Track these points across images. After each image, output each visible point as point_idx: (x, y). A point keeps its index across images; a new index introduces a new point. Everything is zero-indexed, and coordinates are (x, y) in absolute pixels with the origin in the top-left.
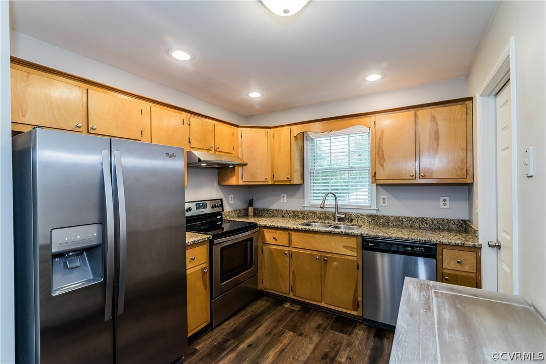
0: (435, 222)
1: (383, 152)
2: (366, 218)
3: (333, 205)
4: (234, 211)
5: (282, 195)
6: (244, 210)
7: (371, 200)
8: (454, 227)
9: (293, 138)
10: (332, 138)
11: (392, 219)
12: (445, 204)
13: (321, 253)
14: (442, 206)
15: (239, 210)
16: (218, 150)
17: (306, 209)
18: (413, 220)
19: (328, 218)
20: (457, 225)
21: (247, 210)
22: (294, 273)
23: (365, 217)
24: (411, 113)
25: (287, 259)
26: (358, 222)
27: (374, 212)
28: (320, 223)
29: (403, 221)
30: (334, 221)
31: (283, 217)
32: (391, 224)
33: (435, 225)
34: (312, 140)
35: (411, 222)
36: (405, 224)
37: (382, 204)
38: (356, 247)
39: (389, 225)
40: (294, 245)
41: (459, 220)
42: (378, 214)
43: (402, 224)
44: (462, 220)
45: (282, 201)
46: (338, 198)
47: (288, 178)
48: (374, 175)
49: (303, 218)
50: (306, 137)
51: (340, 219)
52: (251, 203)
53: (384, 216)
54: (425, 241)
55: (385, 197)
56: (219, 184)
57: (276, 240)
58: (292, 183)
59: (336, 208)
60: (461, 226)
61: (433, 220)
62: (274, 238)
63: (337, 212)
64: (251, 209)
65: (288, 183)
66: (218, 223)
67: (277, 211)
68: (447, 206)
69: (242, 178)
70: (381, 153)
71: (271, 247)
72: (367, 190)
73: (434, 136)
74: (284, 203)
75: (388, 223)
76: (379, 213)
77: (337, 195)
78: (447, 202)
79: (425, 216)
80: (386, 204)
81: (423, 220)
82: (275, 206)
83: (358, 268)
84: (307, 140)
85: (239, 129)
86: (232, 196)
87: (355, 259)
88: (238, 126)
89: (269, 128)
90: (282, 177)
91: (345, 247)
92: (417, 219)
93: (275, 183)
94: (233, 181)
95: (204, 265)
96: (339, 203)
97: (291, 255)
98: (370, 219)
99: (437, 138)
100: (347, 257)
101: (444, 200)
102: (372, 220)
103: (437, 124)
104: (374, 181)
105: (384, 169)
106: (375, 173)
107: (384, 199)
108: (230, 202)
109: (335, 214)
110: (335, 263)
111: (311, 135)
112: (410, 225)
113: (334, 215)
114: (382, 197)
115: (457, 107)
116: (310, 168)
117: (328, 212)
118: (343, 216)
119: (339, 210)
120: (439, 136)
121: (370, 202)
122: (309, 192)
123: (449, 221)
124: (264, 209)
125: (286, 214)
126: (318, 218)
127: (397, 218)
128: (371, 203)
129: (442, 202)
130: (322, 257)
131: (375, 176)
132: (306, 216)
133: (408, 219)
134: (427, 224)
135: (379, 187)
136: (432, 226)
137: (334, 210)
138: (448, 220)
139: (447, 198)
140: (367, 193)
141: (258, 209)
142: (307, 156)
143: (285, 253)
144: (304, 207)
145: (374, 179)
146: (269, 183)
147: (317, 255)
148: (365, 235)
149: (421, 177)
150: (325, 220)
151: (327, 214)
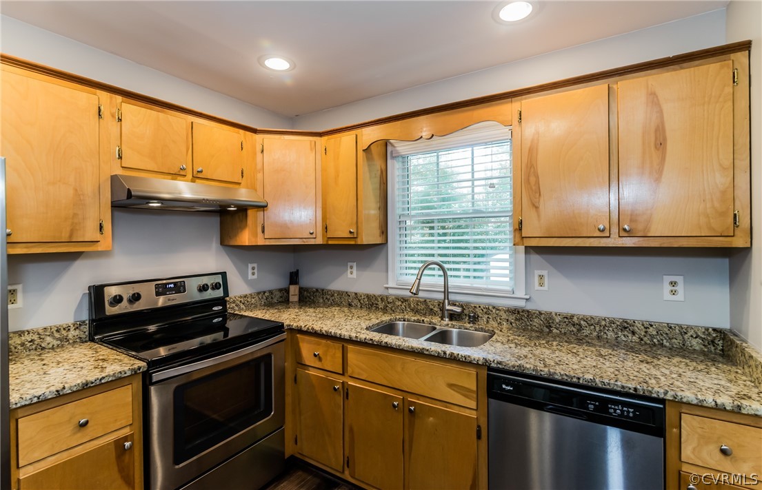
0: (652, 331)
1: (537, 177)
2: (504, 316)
3: (440, 286)
4: (259, 293)
5: (349, 264)
6: (280, 290)
7: (515, 278)
8: (696, 344)
9: (361, 153)
10: (440, 154)
11: (558, 319)
12: (674, 293)
13: (405, 394)
14: (667, 296)
15: (271, 292)
16: (200, 175)
17: (391, 292)
18: (603, 323)
19: (432, 312)
20: (703, 339)
21: (287, 291)
22: (351, 430)
23: (502, 313)
24: (601, 87)
25: (340, 399)
26: (488, 322)
27: (521, 304)
29: (580, 325)
30: (442, 318)
31: (350, 305)
32: (555, 331)
33: (652, 337)
34: (404, 159)
35: (598, 329)
36: (586, 332)
37: (537, 287)
38: (475, 389)
39: (551, 331)
40: (353, 372)
41: (707, 329)
42: (528, 308)
43: (579, 330)
44: (714, 330)
45: (349, 276)
46: (449, 273)
47: (351, 232)
48: (519, 227)
49: (385, 310)
50: (392, 152)
51: (453, 316)
52: (294, 278)
53: (540, 313)
54: (635, 389)
55: (544, 273)
56: (222, 243)
57: (320, 359)
58: (359, 242)
59: (446, 292)
60: (713, 342)
61: (648, 326)
62: (315, 355)
63: (446, 301)
64: (294, 290)
65: (353, 243)
66: (215, 321)
67: (340, 293)
68: (680, 296)
69: (263, 232)
70: (532, 179)
71: (312, 372)
72: (507, 256)
73: (653, 139)
74: (354, 279)
75: (549, 327)
76: (530, 307)
77: (446, 266)
78: (680, 288)
79: (630, 316)
80: (545, 288)
81: (626, 326)
82: (337, 285)
83: (479, 437)
84: (393, 158)
85: (258, 137)
86: (255, 265)
87: (473, 415)
88: (255, 131)
89: (320, 135)
90: (341, 230)
91: (451, 386)
92: (612, 322)
93: (330, 242)
94: (246, 238)
95: (126, 432)
96: (452, 282)
97: (346, 391)
98: (512, 318)
99: (661, 144)
100: (455, 410)
101: (673, 284)
102: (516, 319)
103: (661, 112)
104: (518, 239)
105: (539, 216)
106: (521, 223)
107: (541, 277)
108: (250, 276)
109: (443, 303)
110: (431, 420)
111: (402, 148)
112: (595, 334)
113: (441, 306)
114: (537, 273)
115: (711, 68)
116: (399, 212)
117: (432, 300)
118: (458, 310)
119: (452, 297)
120: (665, 139)
121: (513, 282)
122: (398, 258)
123: (683, 330)
124: (317, 290)
125: (356, 302)
126: (412, 310)
127: (568, 319)
128: (515, 284)
129: (667, 288)
130: (406, 404)
131: (520, 229)
132: (390, 306)
133: (591, 321)
134: (634, 333)
135: (531, 253)
136: (645, 339)
137: (441, 296)
138: (681, 327)
139: (679, 279)
140: (507, 264)
141: (307, 290)
142: (393, 190)
143: (335, 389)
144: (387, 288)
145: (518, 235)
146: (319, 241)
147: (396, 399)
148: (493, 365)
149: (623, 234)
150: (425, 315)
151: (429, 304)
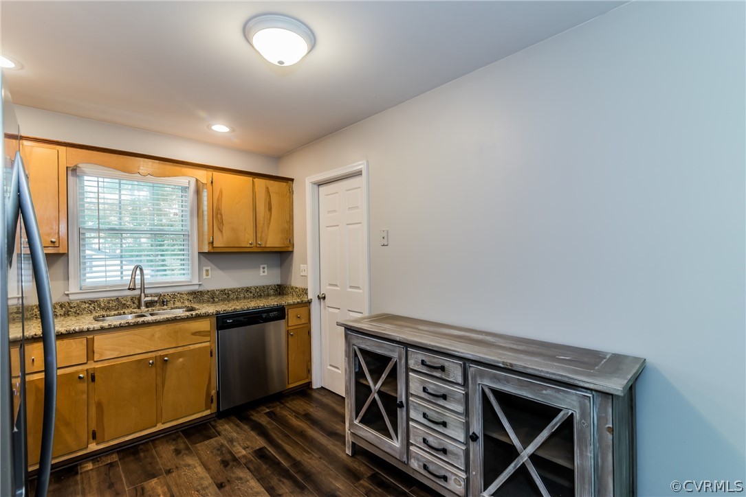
0: (258, 290)
1: (221, 215)
2: (186, 297)
7: (191, 274)
8: (272, 292)
9: (64, 169)
11: (217, 293)
12: (264, 272)
13: (157, 353)
14: (262, 274)
17: (71, 297)
18: (239, 290)
20: (274, 289)
23: (184, 296)
25: (83, 385)
27: (196, 288)
28: (115, 315)
29: (229, 294)
30: (138, 308)
32: (216, 300)
33: (258, 292)
35: (236, 294)
36: (231, 296)
37: (205, 277)
38: (210, 330)
40: (102, 356)
41: (275, 285)
42: (199, 290)
43: (228, 297)
44: (277, 285)
47: (52, 242)
48: (212, 242)
53: (208, 291)
55: (209, 268)
59: (142, 288)
60: (277, 289)
61: (256, 288)
63: (143, 295)
68: (266, 274)
70: (219, 216)
73: (267, 206)
75: (213, 298)
76: (201, 289)
78: (266, 270)
79: (249, 285)
80: (209, 277)
81: (248, 290)
83: (212, 355)
87: (208, 344)
91: (193, 334)
92: (242, 289)
97: (92, 376)
98: (191, 298)
99: (270, 209)
101: (264, 268)
102: (194, 298)
103: (270, 197)
105: (222, 235)
106: (213, 239)
107: (207, 271)
110: (181, 360)
112: (235, 296)
114: (205, 269)
118: (156, 299)
119: (147, 291)
120: (271, 207)
123: (268, 287)
126: (103, 309)
127: (223, 291)
128: (192, 277)
129: (262, 270)
130: (160, 358)
133: (233, 291)
134: (251, 292)
135: (202, 257)
136: (256, 293)
138: (266, 286)
139: (265, 266)
143: (80, 378)
144: (67, 295)
145: (211, 246)
151: (122, 300)
